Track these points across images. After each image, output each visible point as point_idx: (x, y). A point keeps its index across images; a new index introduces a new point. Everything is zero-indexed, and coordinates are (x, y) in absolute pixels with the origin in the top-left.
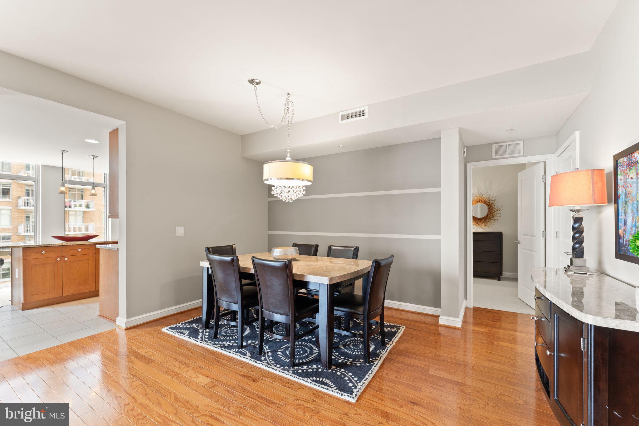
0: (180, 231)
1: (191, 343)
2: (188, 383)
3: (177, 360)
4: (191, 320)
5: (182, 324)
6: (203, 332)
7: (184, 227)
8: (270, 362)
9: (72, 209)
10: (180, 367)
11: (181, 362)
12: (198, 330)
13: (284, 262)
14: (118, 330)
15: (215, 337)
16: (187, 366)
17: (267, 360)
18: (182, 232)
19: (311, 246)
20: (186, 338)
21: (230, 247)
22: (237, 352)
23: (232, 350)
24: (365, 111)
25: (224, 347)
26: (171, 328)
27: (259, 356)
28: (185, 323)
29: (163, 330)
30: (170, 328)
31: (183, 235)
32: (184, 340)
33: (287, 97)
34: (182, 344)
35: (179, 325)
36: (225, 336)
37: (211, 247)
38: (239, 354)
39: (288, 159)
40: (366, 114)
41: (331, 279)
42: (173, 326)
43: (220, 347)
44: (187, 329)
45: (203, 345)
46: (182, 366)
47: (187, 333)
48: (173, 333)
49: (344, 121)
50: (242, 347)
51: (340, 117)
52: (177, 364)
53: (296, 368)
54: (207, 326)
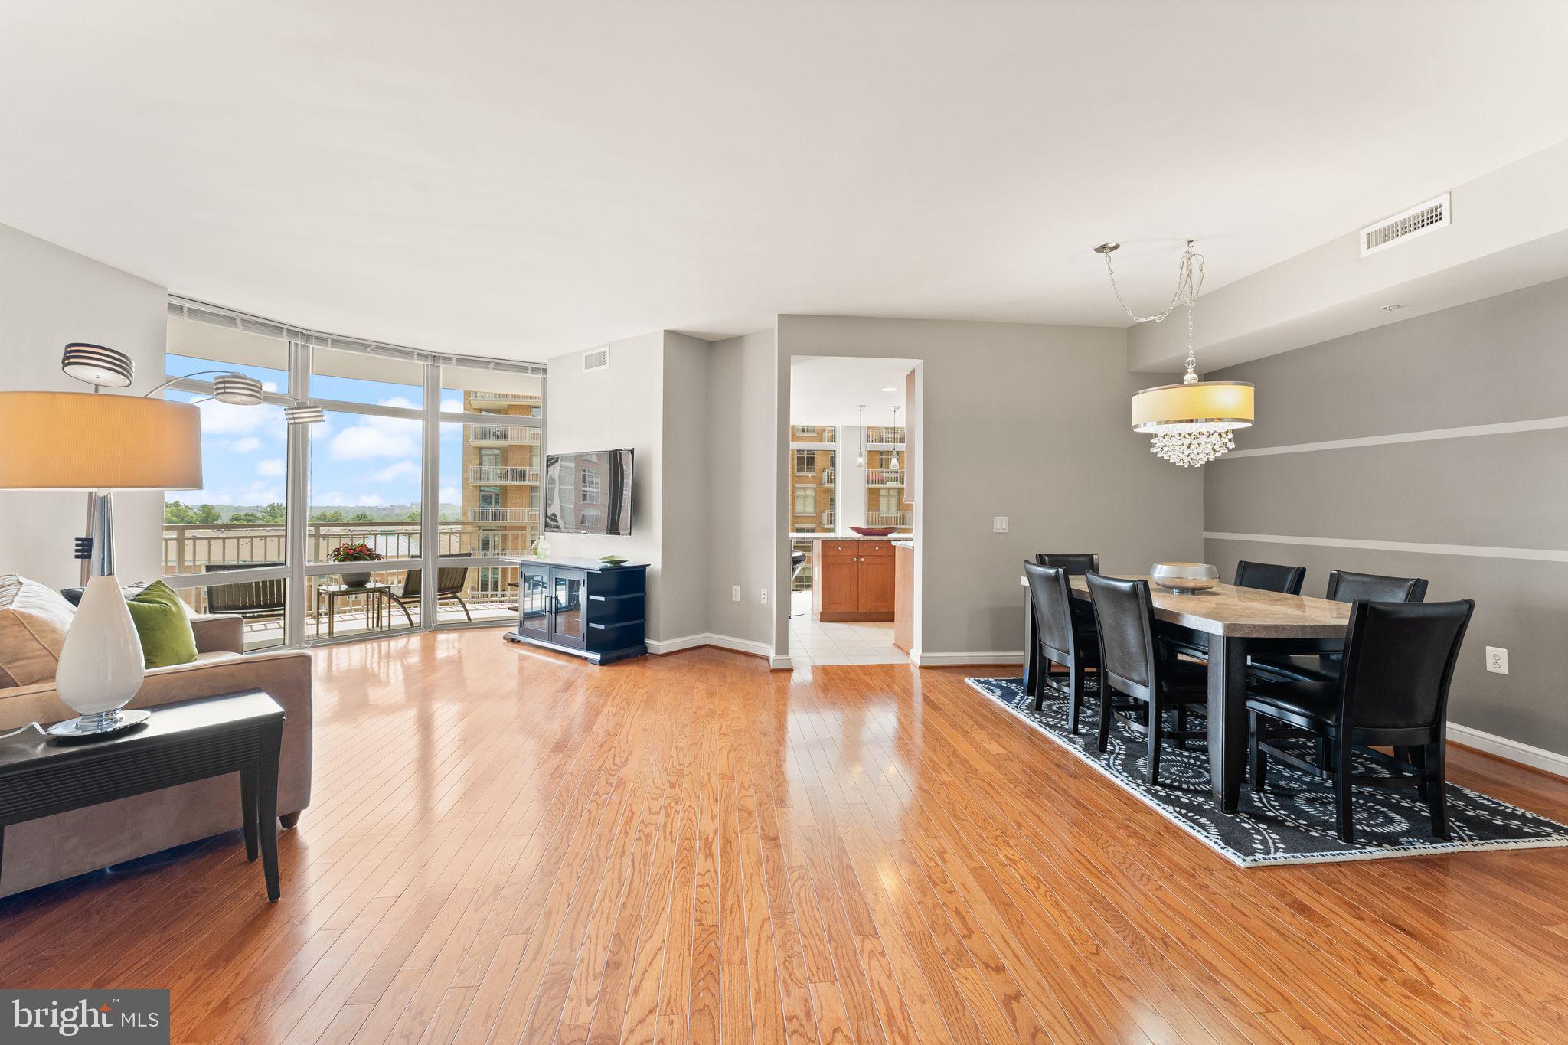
0: (1001, 524)
1: (1000, 707)
2: (977, 746)
3: (972, 718)
4: (1012, 678)
5: (995, 680)
6: (1022, 698)
7: (1007, 518)
8: (1114, 765)
9: (884, 486)
10: (972, 726)
11: (976, 722)
12: (1016, 694)
13: (1131, 584)
14: (912, 666)
15: (1037, 708)
16: (983, 728)
17: (1109, 762)
18: (1005, 526)
19: (1286, 570)
20: (995, 698)
21: (1086, 559)
22: (1065, 736)
23: (1057, 732)
24: (1438, 210)
25: (1047, 724)
26: (979, 681)
27: (1097, 752)
28: (1001, 681)
29: (967, 680)
30: (976, 680)
31: (1006, 531)
32: (990, 700)
33: (1186, 249)
34: (985, 703)
35: (991, 679)
36: (1055, 712)
37: (1047, 555)
38: (1066, 740)
39: (1190, 377)
40: (1445, 216)
41: (1228, 627)
42: (982, 679)
43: (1040, 722)
44: (1001, 687)
45: (1016, 713)
46: (976, 727)
47: (998, 692)
48: (978, 688)
49: (1374, 250)
50: (1076, 731)
51: (1364, 239)
52: (971, 722)
53: (1157, 788)
54: (1030, 691)
